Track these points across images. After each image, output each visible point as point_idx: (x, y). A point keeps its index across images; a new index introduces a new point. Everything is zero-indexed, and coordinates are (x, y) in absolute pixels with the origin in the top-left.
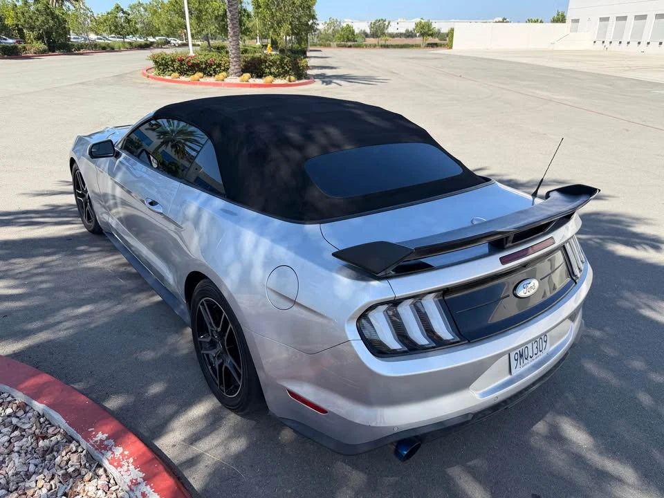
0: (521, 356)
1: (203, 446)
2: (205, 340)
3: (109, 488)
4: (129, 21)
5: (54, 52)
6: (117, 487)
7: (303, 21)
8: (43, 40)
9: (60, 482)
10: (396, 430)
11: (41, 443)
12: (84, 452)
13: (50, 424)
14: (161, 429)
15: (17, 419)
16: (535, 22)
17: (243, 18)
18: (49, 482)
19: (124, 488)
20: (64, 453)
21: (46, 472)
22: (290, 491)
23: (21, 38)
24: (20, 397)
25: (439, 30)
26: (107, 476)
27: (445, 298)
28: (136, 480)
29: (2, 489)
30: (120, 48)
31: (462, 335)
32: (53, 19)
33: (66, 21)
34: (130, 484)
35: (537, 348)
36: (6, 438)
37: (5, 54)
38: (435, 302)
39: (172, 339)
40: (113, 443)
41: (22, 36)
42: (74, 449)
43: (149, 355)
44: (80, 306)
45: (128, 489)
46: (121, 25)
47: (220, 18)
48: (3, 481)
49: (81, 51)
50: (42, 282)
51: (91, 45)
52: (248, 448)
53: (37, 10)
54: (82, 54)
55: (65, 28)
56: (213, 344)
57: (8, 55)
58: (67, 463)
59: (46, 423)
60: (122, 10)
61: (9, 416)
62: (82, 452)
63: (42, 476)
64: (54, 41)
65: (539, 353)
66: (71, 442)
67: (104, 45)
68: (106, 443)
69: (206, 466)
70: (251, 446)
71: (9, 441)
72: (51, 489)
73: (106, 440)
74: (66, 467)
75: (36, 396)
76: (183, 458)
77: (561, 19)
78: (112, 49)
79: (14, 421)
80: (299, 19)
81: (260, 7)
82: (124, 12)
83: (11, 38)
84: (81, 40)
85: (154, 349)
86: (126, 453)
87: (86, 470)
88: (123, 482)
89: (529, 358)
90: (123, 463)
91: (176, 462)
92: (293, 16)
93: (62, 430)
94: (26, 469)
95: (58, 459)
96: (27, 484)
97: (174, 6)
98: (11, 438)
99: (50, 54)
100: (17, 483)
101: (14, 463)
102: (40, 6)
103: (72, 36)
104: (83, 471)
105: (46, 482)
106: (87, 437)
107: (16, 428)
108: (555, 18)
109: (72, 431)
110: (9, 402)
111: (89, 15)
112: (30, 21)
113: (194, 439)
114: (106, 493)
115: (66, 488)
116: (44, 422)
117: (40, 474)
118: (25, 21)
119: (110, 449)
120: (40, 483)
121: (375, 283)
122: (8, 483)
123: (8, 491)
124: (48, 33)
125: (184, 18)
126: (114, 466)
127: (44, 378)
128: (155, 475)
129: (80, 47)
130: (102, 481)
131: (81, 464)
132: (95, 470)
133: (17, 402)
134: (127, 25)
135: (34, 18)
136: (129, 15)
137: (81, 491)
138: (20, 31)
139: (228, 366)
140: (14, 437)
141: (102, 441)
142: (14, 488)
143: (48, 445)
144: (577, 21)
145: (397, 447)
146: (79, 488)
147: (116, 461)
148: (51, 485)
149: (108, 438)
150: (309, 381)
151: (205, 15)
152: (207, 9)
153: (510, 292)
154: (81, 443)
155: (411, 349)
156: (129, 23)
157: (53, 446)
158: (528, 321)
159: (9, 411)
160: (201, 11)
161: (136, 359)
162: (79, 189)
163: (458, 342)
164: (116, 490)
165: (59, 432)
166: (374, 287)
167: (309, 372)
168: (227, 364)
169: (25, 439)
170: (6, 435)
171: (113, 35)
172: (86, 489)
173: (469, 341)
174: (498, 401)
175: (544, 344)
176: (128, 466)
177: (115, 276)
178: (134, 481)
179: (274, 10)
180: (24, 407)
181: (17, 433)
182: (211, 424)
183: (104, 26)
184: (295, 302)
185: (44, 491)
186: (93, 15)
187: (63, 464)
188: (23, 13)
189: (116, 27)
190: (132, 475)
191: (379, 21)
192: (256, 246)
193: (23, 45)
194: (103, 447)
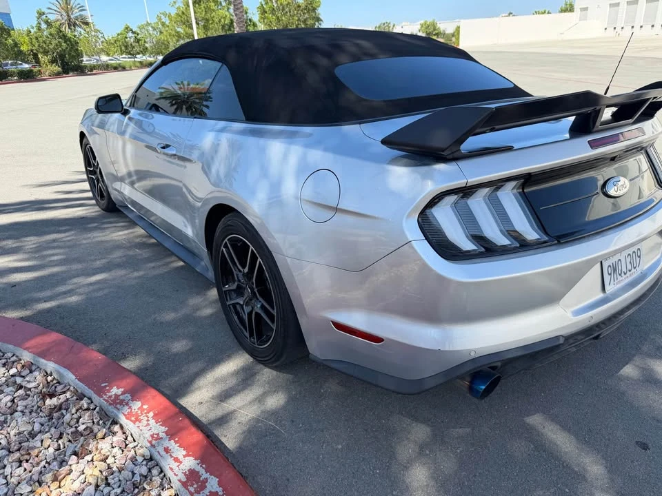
0: (615, 270)
1: (235, 403)
2: (231, 288)
3: (126, 445)
4: (138, 41)
5: (68, 73)
6: (136, 444)
7: (309, 23)
8: (57, 63)
9: (70, 441)
10: (473, 355)
11: (48, 402)
12: (97, 409)
13: (58, 382)
14: (185, 387)
15: (22, 379)
16: (543, 13)
17: (249, 27)
18: (57, 441)
19: (144, 444)
20: (74, 411)
21: (53, 430)
22: (340, 447)
23: (36, 62)
24: (27, 357)
25: (444, 31)
26: (124, 433)
27: (525, 190)
28: (158, 434)
29: (2, 449)
30: (131, 67)
31: (549, 235)
32: (65, 42)
33: (78, 43)
34: (150, 439)
35: (630, 262)
36: (9, 398)
37: (21, 79)
38: (515, 195)
39: (195, 301)
40: (130, 398)
41: (38, 61)
42: (86, 406)
43: (170, 316)
44: (94, 274)
45: (149, 445)
46: (131, 45)
47: (227, 27)
48: (4, 442)
49: (94, 72)
50: (53, 255)
51: (103, 66)
52: (288, 403)
53: (51, 34)
54: (95, 74)
55: (77, 50)
56: (239, 291)
57: (24, 79)
58: (78, 421)
59: (55, 382)
60: (131, 30)
61: (12, 376)
62: (95, 409)
63: (48, 435)
64: (67, 64)
65: (633, 270)
66: (82, 399)
67: (115, 65)
68: (121, 397)
69: (239, 423)
70: (291, 400)
71: (13, 401)
72: (59, 449)
73: (122, 394)
74: (77, 425)
75: (44, 354)
76: (213, 415)
77: (569, 9)
78: (124, 69)
79: (19, 380)
80: (305, 21)
81: (266, 12)
82: (133, 32)
83: (26, 63)
84: (93, 62)
85: (175, 310)
86: (145, 407)
87: (99, 427)
88: (142, 438)
89: (623, 274)
90: (141, 418)
91: (204, 420)
92: (299, 20)
93: (72, 388)
94: (30, 428)
95: (67, 417)
96: (31, 444)
97: (181, 17)
98: (14, 398)
99: (64, 75)
100: (20, 443)
101: (17, 423)
102: (53, 31)
103: (85, 58)
104: (96, 428)
105: (53, 441)
106: (100, 392)
107: (21, 387)
108: (563, 9)
109: (82, 387)
110: (14, 362)
111: (100, 36)
112: (44, 45)
113: (225, 396)
114: (123, 451)
115: (76, 447)
116: (52, 381)
117: (46, 432)
118: (39, 46)
119: (127, 404)
120: (46, 443)
121: (441, 167)
122: (9, 443)
123: (10, 452)
124: (62, 56)
125: (191, 27)
126: (132, 421)
127: (54, 336)
128: (180, 430)
129: (92, 68)
130: (119, 437)
131: (93, 422)
132: (109, 428)
133: (22, 362)
134: (137, 44)
135: (48, 42)
136: (138, 34)
137: (94, 449)
138: (35, 56)
139: (259, 311)
140: (18, 396)
141: (117, 396)
142: (16, 448)
143: (56, 404)
144: (586, 9)
145: (471, 382)
146: (91, 446)
147: (133, 415)
148: (59, 445)
149: (123, 393)
150: (359, 306)
151: (212, 24)
152: (214, 17)
153: (599, 190)
154: (93, 400)
155: (488, 250)
156: (138, 42)
157: (61, 405)
158: (624, 223)
159: (13, 371)
160: (207, 20)
161: (155, 319)
162: (90, 166)
163: (545, 242)
164: (135, 447)
165: (69, 389)
166: (439, 171)
167: (359, 294)
168: (258, 309)
169: (30, 398)
170: (9, 395)
171: (124, 56)
172: (99, 447)
173: (559, 241)
174: (593, 322)
175: (638, 259)
176: (148, 420)
177: (130, 247)
178: (155, 436)
179: (279, 15)
180: (30, 367)
181: (21, 392)
182: (243, 380)
183: (114, 47)
184: (336, 209)
185: (51, 450)
186: (103, 37)
187: (73, 423)
188: (37, 38)
189: (126, 47)
190: (153, 430)
191: (384, 24)
192: (285, 156)
193: (38, 68)
194: (118, 402)
